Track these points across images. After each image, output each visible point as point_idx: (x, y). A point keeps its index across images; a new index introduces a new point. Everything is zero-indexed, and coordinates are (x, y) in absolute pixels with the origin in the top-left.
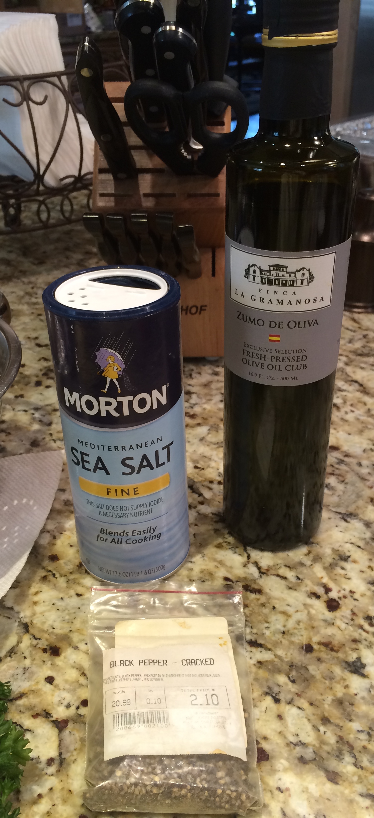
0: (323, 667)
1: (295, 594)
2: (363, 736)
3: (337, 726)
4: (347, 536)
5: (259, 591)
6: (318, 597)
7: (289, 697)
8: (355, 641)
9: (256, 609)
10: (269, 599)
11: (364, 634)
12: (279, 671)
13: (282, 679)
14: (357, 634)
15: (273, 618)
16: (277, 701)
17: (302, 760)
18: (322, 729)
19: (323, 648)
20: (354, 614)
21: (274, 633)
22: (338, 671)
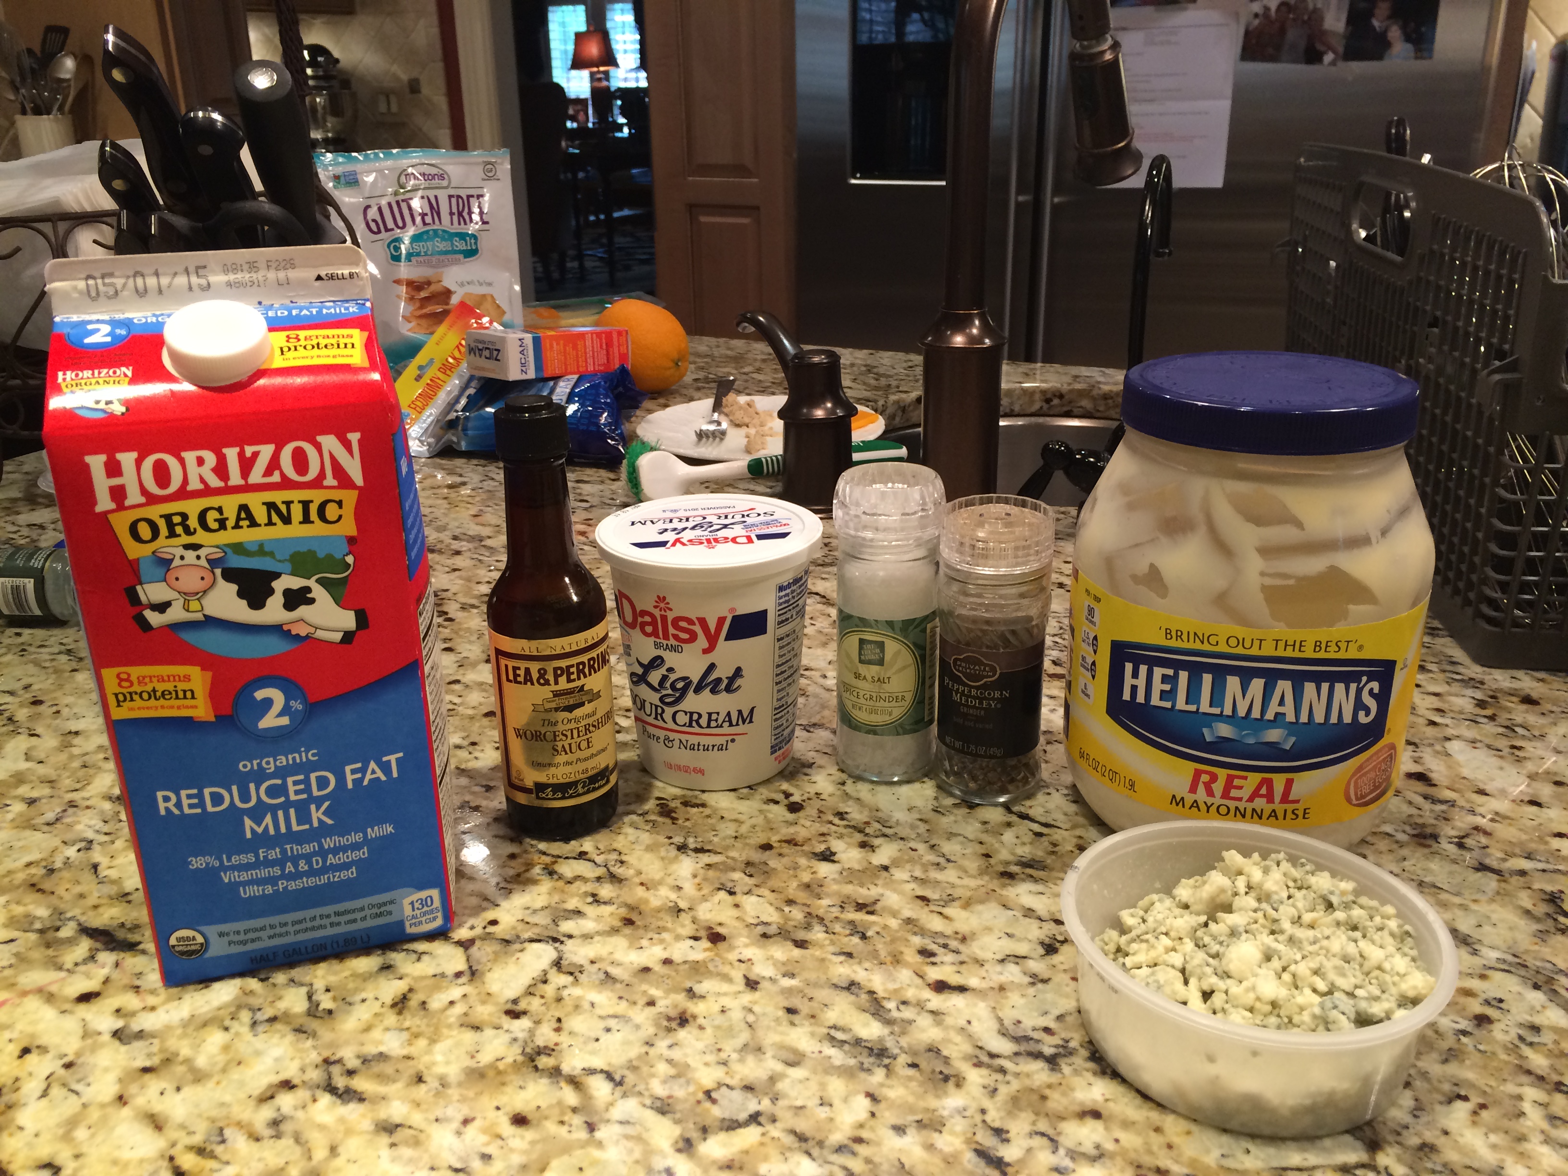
0: (785, 860)
1: (747, 802)
2: (836, 912)
3: (804, 904)
4: (811, 745)
5: (703, 805)
6: (777, 802)
7: (746, 889)
8: (823, 835)
9: (700, 821)
10: (715, 810)
11: (834, 828)
12: (734, 870)
13: (737, 876)
14: (824, 830)
15: (722, 826)
16: (731, 893)
17: (765, 936)
18: (787, 909)
19: (785, 845)
20: (820, 812)
21: (724, 839)
22: (803, 861)
